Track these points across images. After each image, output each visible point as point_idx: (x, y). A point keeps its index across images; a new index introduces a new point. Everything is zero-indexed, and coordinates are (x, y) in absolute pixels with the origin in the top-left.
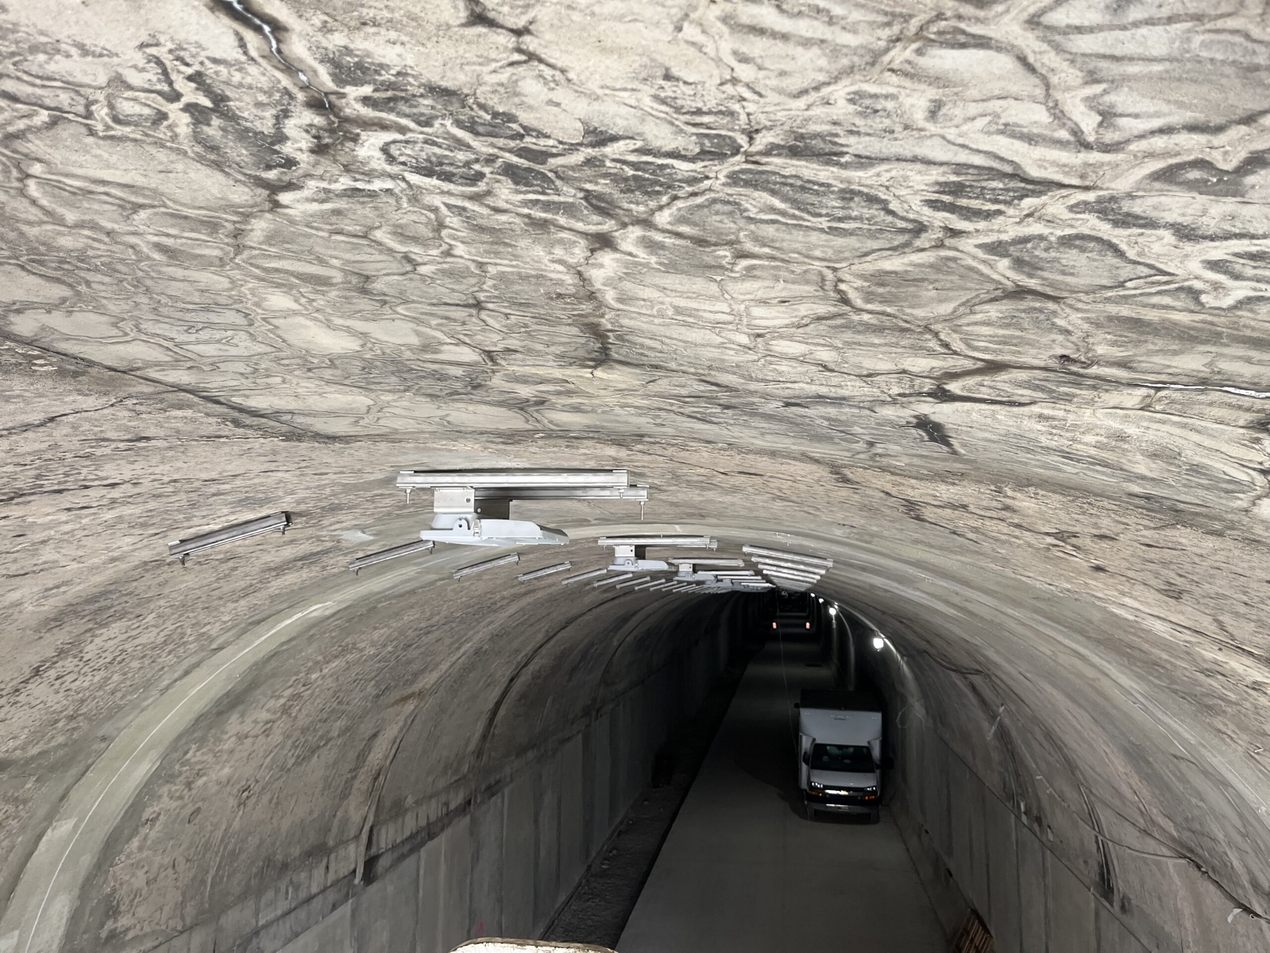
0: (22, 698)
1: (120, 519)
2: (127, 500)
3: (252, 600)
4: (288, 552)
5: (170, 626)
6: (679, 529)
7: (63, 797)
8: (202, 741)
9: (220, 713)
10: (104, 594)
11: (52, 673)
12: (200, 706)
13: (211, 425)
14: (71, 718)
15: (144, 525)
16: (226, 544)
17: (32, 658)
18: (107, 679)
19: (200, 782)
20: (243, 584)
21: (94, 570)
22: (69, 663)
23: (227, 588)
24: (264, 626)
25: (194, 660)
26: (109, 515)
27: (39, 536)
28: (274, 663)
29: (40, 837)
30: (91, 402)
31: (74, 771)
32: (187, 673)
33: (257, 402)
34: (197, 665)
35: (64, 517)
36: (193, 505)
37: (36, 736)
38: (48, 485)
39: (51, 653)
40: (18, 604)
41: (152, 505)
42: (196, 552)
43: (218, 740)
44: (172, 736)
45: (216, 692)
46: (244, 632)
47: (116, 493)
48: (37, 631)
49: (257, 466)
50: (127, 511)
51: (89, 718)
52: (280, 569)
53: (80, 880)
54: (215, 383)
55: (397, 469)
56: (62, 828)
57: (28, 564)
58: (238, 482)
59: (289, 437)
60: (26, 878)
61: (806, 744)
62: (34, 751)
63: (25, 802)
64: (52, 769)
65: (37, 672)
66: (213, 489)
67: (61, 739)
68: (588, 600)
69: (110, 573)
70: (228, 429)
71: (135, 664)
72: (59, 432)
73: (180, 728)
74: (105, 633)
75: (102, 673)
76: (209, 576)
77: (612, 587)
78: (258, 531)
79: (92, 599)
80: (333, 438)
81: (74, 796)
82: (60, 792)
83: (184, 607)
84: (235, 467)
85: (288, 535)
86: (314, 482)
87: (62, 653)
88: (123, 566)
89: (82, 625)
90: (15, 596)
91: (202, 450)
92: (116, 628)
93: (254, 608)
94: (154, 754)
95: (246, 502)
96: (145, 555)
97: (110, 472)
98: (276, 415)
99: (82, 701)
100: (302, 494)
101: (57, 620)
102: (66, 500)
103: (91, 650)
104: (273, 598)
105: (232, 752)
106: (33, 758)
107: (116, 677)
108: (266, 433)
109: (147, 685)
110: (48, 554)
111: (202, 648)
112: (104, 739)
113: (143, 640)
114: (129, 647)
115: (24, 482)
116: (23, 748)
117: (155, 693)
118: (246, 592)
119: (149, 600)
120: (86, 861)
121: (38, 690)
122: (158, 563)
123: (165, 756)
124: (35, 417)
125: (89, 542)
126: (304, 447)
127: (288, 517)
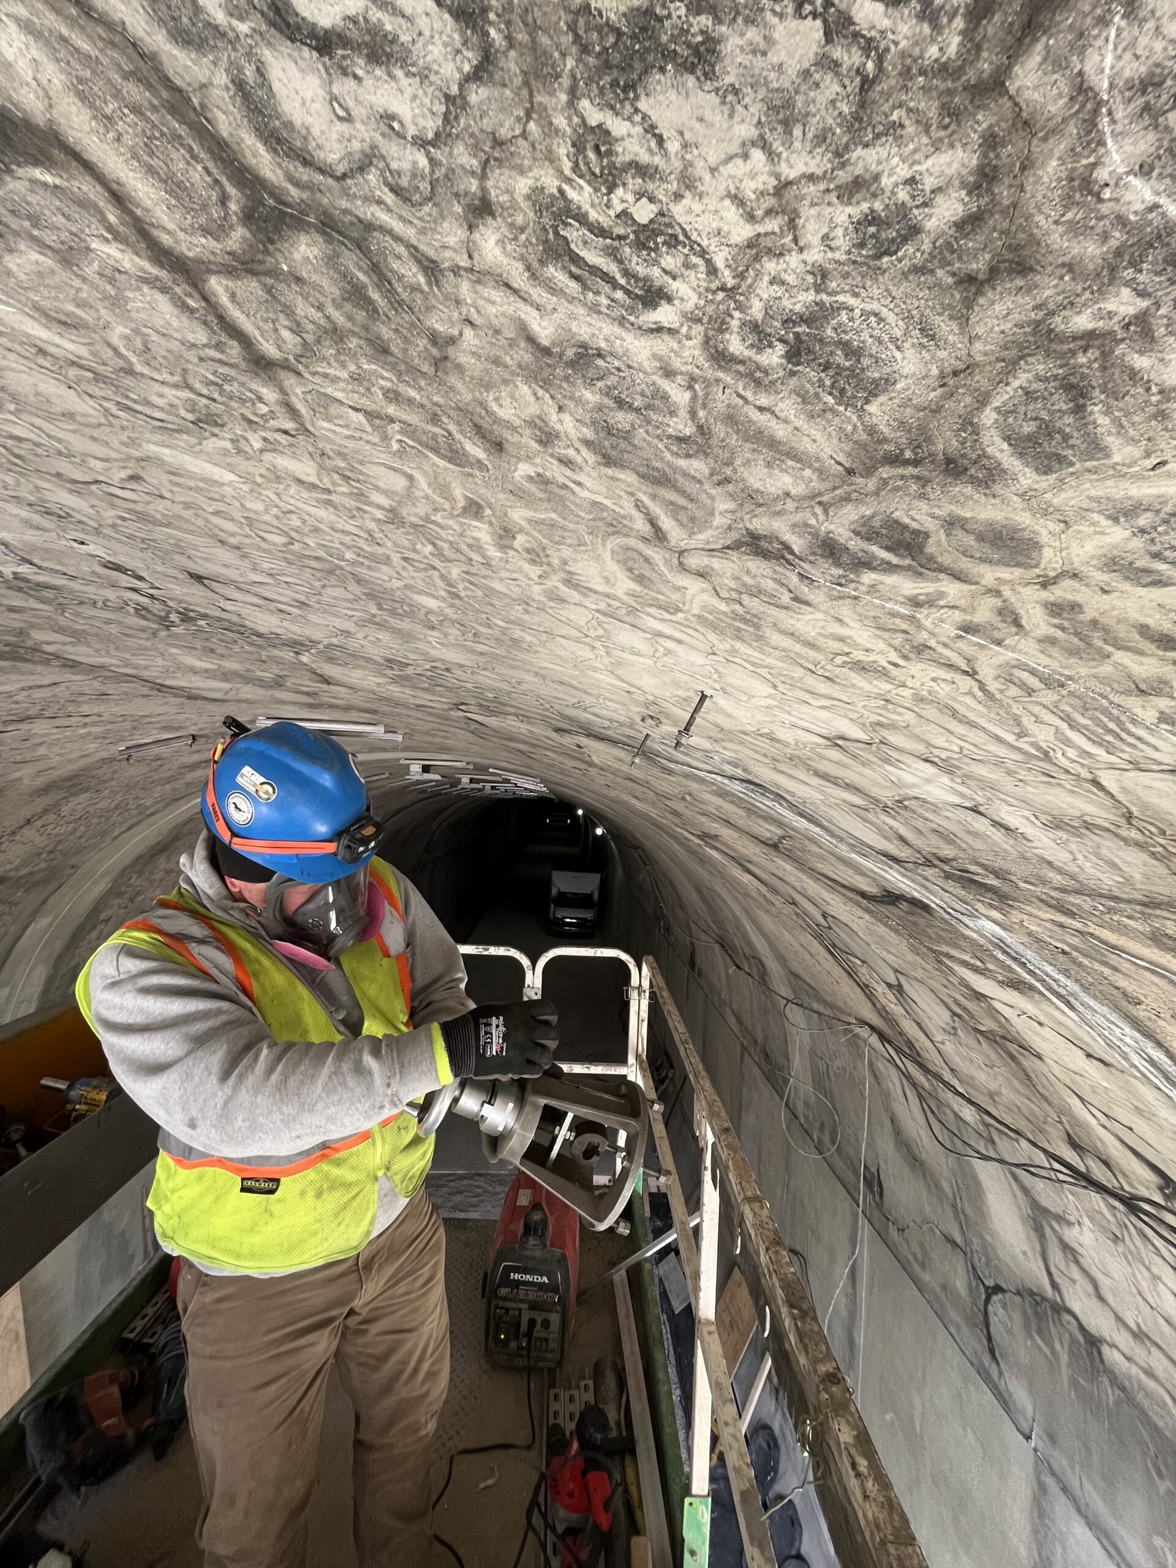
0: (18, 838)
1: (89, 733)
2: (94, 724)
3: (174, 785)
4: (196, 758)
5: (119, 798)
6: (445, 757)
7: (44, 902)
8: (140, 873)
9: (152, 856)
10: (76, 776)
11: (39, 823)
12: (140, 850)
13: (145, 691)
14: (51, 852)
15: (104, 738)
16: (156, 750)
17: (27, 812)
18: (75, 830)
19: (140, 898)
20: (166, 775)
21: (71, 761)
22: (51, 817)
23: (156, 777)
24: (182, 802)
25: (135, 820)
26: (82, 731)
27: (38, 740)
28: (190, 826)
29: (26, 927)
30: (78, 678)
31: (51, 887)
32: (130, 828)
33: (168, 682)
34: (137, 823)
35: (55, 731)
36: (134, 728)
37: (25, 863)
38: (47, 714)
39: (39, 810)
40: (20, 779)
41: (109, 727)
42: (135, 755)
43: (152, 873)
44: (119, 868)
45: (151, 841)
46: (168, 805)
47: (87, 720)
48: (31, 796)
49: (173, 710)
50: (94, 729)
51: (63, 853)
52: (193, 767)
53: (56, 955)
54: (146, 674)
55: (256, 716)
56: (42, 923)
57: (28, 756)
58: (162, 718)
59: (189, 698)
60: (14, 953)
61: (554, 892)
62: (23, 872)
63: (16, 904)
64: (37, 883)
65: (28, 822)
66: (147, 720)
67: (43, 866)
68: (410, 798)
69: (81, 763)
70: (155, 692)
71: (95, 821)
72: (57, 690)
73: (126, 862)
74: (76, 800)
75: (73, 825)
76: (143, 769)
77: (424, 791)
78: (176, 745)
79: (69, 779)
80: (215, 700)
81: (51, 901)
82: (42, 897)
83: (128, 787)
84: (159, 710)
85: (195, 747)
86: (209, 719)
87: (46, 811)
88: (88, 760)
89: (62, 794)
90: (17, 775)
91: (140, 701)
92: (83, 797)
93: (174, 790)
94: (108, 878)
95: (167, 728)
96: (103, 754)
97: (85, 709)
98: (181, 688)
99: (59, 842)
100: (201, 726)
101: (45, 790)
102: (57, 722)
103: (65, 810)
104: (188, 785)
105: (161, 880)
106: (22, 877)
107: (82, 828)
108: (176, 696)
109: (103, 834)
110: (42, 751)
111: (140, 813)
112: (73, 867)
113: (101, 805)
114: (91, 809)
115: (32, 712)
116: (17, 869)
117: (109, 840)
118: (170, 780)
119: (106, 781)
120: (59, 945)
121: (28, 833)
122: (112, 760)
123: (115, 881)
124: (46, 682)
125: (69, 745)
126: (199, 702)
127: (194, 737)
